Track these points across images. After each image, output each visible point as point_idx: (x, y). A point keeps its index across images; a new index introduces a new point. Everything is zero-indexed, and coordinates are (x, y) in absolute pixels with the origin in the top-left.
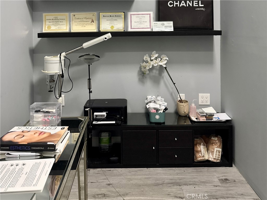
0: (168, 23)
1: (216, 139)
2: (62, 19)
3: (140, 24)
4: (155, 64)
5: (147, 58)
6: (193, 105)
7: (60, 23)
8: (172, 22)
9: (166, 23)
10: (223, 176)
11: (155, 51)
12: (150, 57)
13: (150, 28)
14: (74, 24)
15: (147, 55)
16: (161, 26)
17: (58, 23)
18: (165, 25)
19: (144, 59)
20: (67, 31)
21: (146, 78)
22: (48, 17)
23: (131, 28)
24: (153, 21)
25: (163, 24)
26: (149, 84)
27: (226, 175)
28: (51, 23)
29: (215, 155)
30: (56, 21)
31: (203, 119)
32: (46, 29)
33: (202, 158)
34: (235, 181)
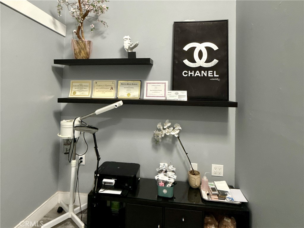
0: (182, 93)
1: (229, 221)
2: (86, 86)
3: (156, 92)
4: (167, 133)
5: (160, 126)
6: (205, 178)
7: (84, 90)
8: (186, 92)
9: (180, 93)
11: (168, 120)
12: (163, 126)
13: (165, 96)
14: (96, 90)
15: (160, 123)
16: (175, 95)
17: (82, 89)
18: (179, 94)
19: (158, 127)
20: (89, 97)
22: (74, 84)
23: (147, 96)
24: (168, 90)
25: (177, 94)
26: (162, 151)
28: (77, 89)
30: (81, 87)
32: (72, 94)
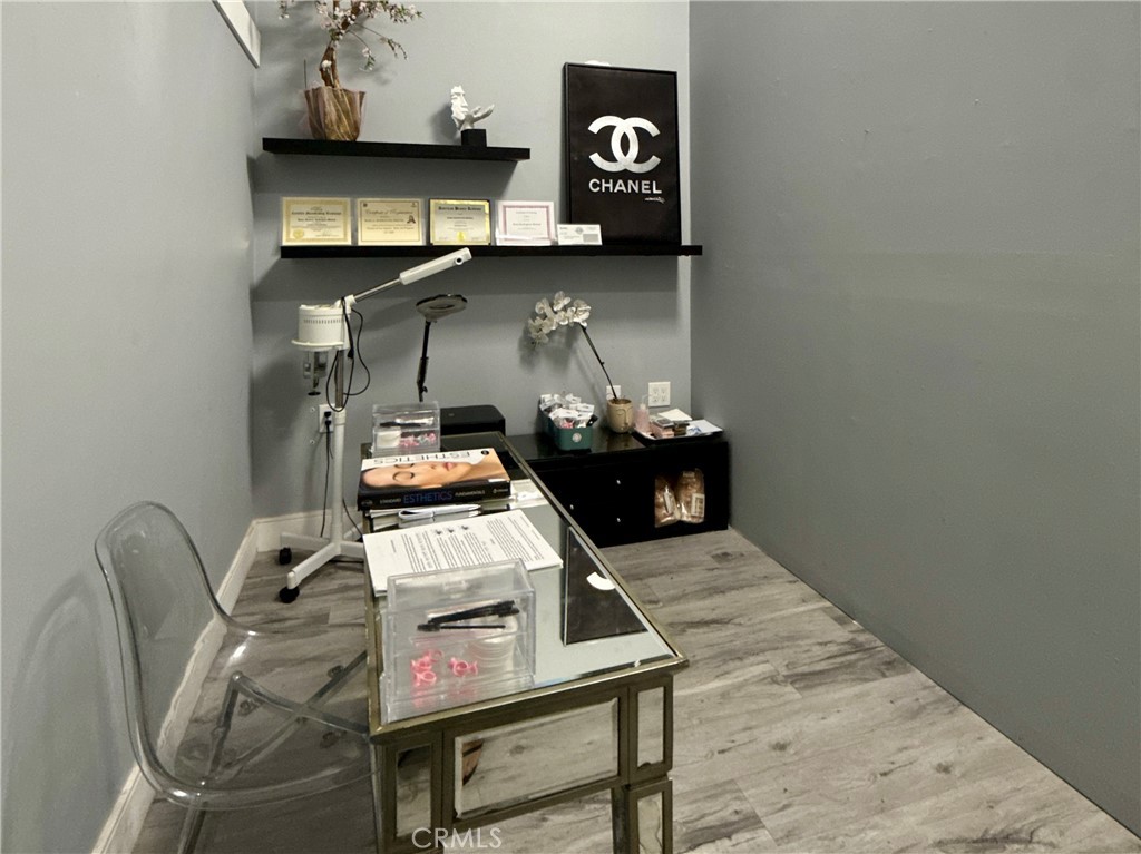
0: (591, 229)
1: (692, 475)
2: (333, 214)
3: (526, 228)
4: (563, 320)
5: (545, 307)
6: (643, 407)
7: (329, 223)
8: (598, 227)
9: (586, 228)
10: (717, 549)
11: (562, 292)
12: (552, 305)
13: (549, 238)
14: (365, 225)
15: (544, 300)
16: (576, 234)
17: (323, 222)
18: (583, 232)
19: (537, 310)
20: (348, 242)
21: (538, 353)
22: (295, 208)
24: (556, 223)
25: (580, 231)
26: (544, 367)
27: (721, 545)
28: (305, 223)
29: (693, 510)
30: (319, 216)
31: (667, 434)
32: (292, 236)
33: (669, 518)
34: (742, 555)
